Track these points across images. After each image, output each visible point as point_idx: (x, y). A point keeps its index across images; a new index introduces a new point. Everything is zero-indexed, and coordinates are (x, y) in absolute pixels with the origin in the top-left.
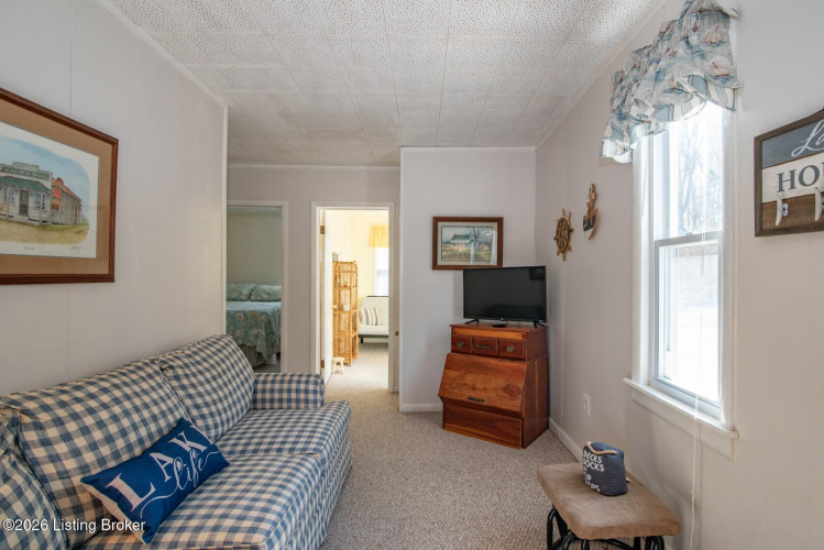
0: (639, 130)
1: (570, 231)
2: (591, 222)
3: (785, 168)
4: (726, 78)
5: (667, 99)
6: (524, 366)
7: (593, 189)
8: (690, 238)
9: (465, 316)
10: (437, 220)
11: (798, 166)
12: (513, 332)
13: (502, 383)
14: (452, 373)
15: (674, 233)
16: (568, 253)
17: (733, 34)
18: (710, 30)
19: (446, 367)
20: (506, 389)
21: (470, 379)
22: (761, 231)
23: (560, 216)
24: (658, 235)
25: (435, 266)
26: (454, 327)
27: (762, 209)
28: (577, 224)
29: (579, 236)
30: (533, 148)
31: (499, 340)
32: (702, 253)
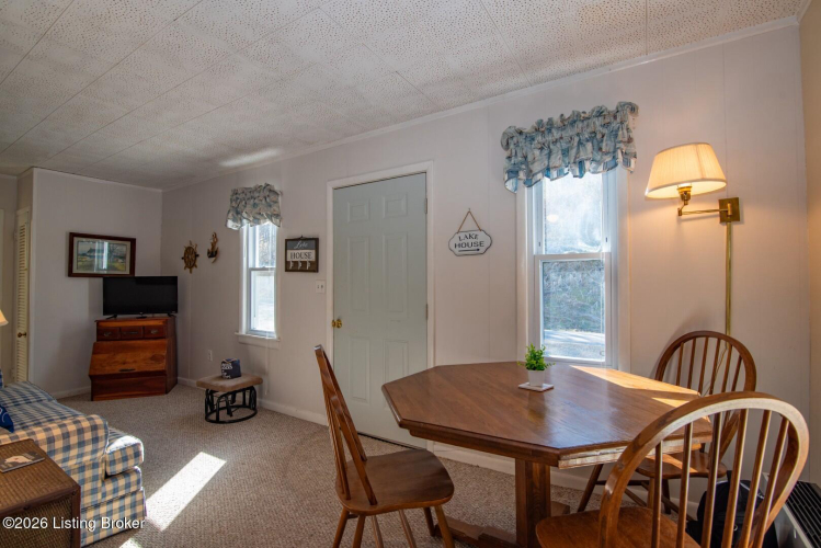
0: (245, 221)
1: (197, 256)
2: (213, 254)
3: (293, 252)
4: (277, 216)
5: (258, 217)
6: (165, 341)
7: (215, 236)
8: (264, 269)
9: (105, 313)
10: (72, 235)
11: (296, 252)
12: (154, 321)
13: (148, 354)
14: (100, 357)
15: (257, 266)
16: (194, 269)
17: (280, 198)
18: (273, 197)
19: (94, 353)
20: (154, 358)
21: (120, 357)
22: (287, 270)
23: (188, 245)
24: (251, 266)
25: (71, 274)
26: (98, 322)
27: (287, 263)
28: (203, 252)
29: (203, 260)
30: (160, 191)
31: (144, 327)
32: (269, 275)
